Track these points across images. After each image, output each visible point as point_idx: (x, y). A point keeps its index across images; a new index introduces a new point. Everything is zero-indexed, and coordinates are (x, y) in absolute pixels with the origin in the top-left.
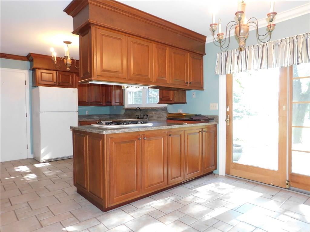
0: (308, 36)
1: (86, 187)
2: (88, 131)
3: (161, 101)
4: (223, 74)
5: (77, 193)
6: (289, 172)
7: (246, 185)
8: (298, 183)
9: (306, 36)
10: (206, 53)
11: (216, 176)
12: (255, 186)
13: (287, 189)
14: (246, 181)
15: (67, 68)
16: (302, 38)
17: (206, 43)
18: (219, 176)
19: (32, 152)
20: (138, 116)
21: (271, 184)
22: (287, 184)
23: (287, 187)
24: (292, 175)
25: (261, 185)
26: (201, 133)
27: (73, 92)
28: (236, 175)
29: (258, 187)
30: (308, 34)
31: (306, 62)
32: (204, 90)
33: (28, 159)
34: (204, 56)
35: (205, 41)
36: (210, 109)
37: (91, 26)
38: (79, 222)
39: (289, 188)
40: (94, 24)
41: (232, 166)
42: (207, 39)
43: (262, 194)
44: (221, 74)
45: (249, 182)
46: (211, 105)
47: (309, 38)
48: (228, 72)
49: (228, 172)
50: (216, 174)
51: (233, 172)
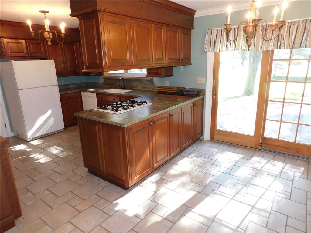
0: (292, 25)
1: (101, 169)
2: (102, 121)
3: (149, 74)
4: (212, 51)
5: (89, 173)
6: (262, 136)
7: (229, 149)
8: (268, 144)
9: (290, 24)
10: (194, 27)
11: (202, 141)
12: (236, 149)
13: (260, 149)
14: (228, 144)
15: (48, 42)
16: (287, 25)
17: (195, 16)
18: (205, 141)
19: (12, 130)
20: (121, 86)
21: (248, 146)
22: (260, 146)
23: (260, 147)
24: (265, 139)
25: (240, 147)
26: (193, 108)
27: (50, 64)
28: (219, 140)
29: (238, 150)
30: (292, 23)
31: (287, 48)
32: (191, 64)
33: (8, 137)
34: (192, 30)
35: (194, 15)
36: (197, 83)
37: (98, 13)
38: (110, 203)
39: (261, 148)
40: (100, 11)
41: (216, 132)
42: (196, 13)
43: (242, 156)
44: (210, 51)
45: (230, 145)
46: (198, 78)
47: (292, 26)
48: (217, 50)
49: (212, 138)
50: (202, 139)
51: (216, 137)
